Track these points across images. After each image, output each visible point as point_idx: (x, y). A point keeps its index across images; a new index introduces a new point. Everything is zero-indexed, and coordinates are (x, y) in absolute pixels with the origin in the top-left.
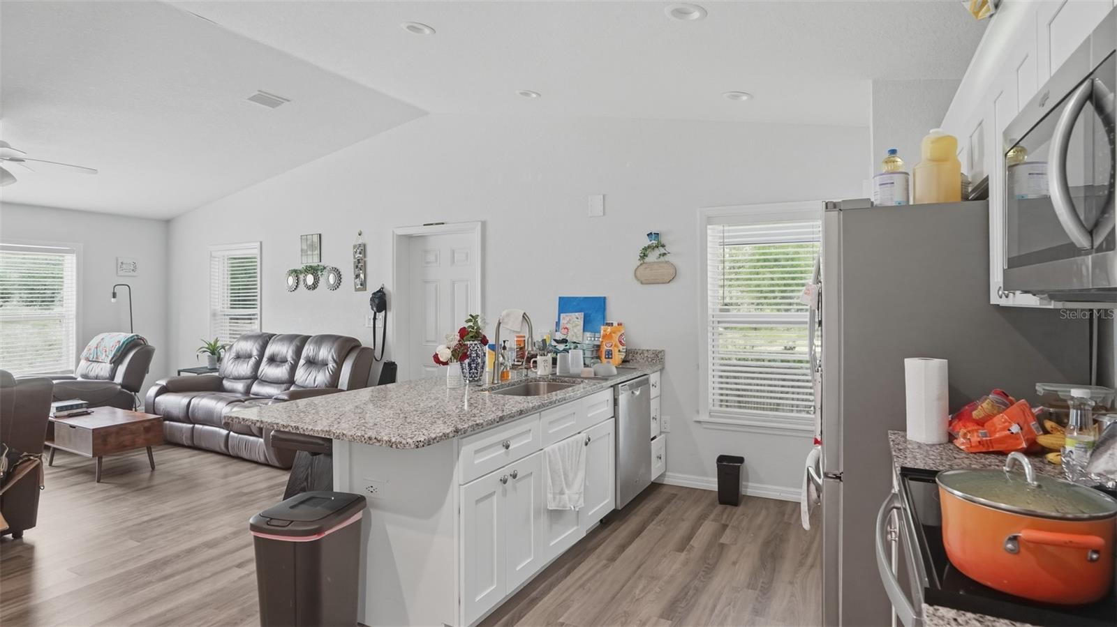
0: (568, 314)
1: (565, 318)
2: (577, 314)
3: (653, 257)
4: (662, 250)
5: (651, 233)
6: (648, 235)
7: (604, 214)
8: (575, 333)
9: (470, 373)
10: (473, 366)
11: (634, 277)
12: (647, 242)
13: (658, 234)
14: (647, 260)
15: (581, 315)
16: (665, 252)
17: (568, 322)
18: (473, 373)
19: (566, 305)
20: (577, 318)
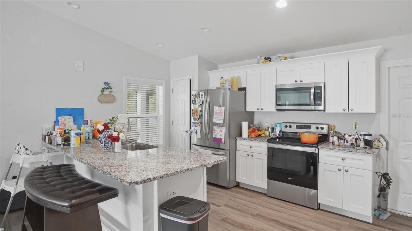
0: (63, 117)
1: (61, 119)
2: (68, 116)
3: (106, 92)
4: (110, 90)
5: (106, 83)
6: (104, 83)
7: (83, 71)
8: (70, 126)
9: (105, 146)
10: (107, 142)
11: (97, 100)
12: (104, 86)
13: (109, 83)
14: (104, 93)
15: (71, 117)
16: (111, 91)
17: (64, 121)
18: (107, 146)
19: (60, 112)
20: (69, 118)
